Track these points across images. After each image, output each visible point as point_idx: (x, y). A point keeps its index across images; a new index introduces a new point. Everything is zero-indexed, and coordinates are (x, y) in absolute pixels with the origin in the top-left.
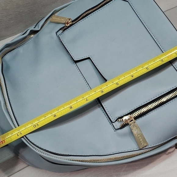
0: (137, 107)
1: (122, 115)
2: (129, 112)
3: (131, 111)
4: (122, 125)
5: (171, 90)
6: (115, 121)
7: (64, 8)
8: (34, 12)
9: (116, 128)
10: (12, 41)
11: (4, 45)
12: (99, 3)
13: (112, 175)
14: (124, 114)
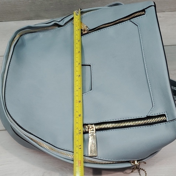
5: (139, 118)
7: (90, 11)
8: (74, 4)
10: (35, 26)
11: (26, 26)
12: (116, 20)
13: (67, 167)
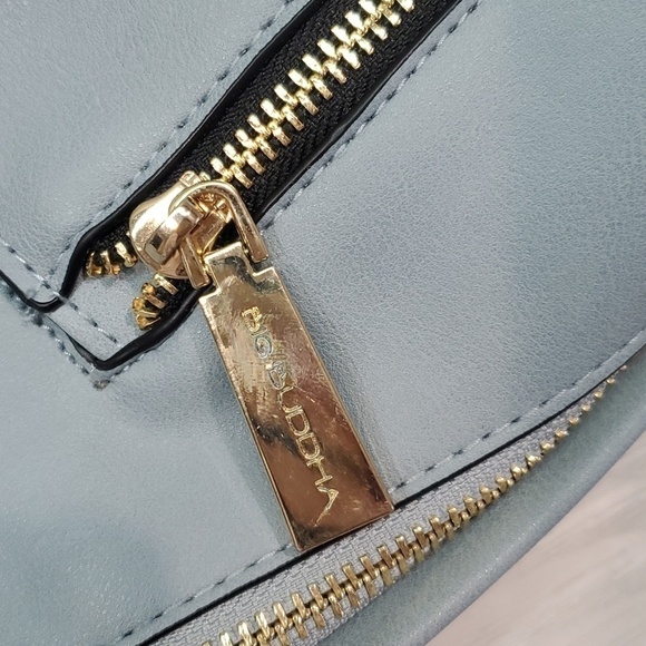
0: (249, 58)
1: (121, 198)
2: (179, 139)
3: (198, 116)
4: (148, 305)
6: (68, 288)
9: (106, 351)
14: (140, 179)
